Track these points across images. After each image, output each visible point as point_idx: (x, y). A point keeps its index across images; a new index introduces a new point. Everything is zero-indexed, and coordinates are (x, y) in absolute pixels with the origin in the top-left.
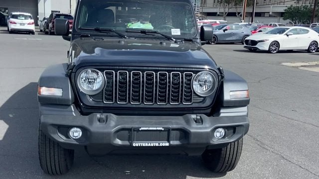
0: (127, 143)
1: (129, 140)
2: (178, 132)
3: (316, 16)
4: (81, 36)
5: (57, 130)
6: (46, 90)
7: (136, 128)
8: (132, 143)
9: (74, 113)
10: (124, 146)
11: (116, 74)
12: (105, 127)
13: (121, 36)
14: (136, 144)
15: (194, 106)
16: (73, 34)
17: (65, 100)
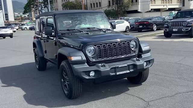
0: (114, 74)
2: (132, 66)
3: (119, 14)
4: (62, 34)
5: (85, 74)
6: (74, 58)
7: (117, 67)
8: (116, 74)
9: (88, 66)
10: (113, 75)
11: (101, 46)
12: (106, 68)
13: (81, 32)
14: (118, 73)
15: (132, 55)
16: (57, 34)
17: (84, 61)
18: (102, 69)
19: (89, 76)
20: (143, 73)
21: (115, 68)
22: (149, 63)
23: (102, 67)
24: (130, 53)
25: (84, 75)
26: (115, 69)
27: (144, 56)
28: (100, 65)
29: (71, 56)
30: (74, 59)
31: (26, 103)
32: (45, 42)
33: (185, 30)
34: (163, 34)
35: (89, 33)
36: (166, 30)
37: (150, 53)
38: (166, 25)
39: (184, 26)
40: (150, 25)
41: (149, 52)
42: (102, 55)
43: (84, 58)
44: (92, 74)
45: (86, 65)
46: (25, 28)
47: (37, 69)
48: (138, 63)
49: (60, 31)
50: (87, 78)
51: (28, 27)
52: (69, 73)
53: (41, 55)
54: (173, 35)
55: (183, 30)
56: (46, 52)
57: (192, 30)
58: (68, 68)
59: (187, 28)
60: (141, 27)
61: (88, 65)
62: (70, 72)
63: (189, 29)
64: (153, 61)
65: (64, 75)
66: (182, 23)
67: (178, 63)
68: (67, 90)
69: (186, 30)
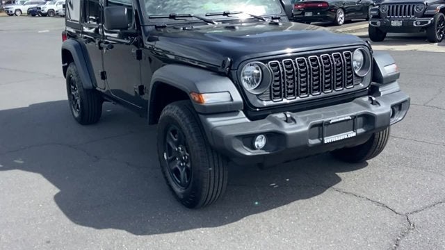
0: (317, 141)
1: (319, 138)
2: (362, 118)
4: (156, 27)
5: (241, 142)
6: (208, 97)
7: (326, 122)
8: (323, 141)
9: (247, 120)
10: (316, 146)
11: (281, 64)
12: (297, 127)
13: (206, 22)
14: (327, 140)
15: (356, 88)
16: (144, 26)
17: (237, 105)
18: (288, 129)
19: (253, 148)
20: (376, 136)
21: (320, 125)
22: (398, 108)
23: (286, 121)
24: (352, 83)
25: (239, 146)
26: (321, 129)
27: (383, 90)
28: (281, 116)
29: (201, 92)
30: (209, 99)
31: (67, 221)
32: (101, 48)
33: (419, 23)
34: (367, 33)
35: (237, 28)
36: (375, 23)
37: (399, 83)
38: (375, 12)
39: (417, 15)
40: (330, 10)
41: (395, 81)
42: (284, 87)
43: (238, 98)
44: (260, 142)
45: (242, 118)
46: (16, 10)
47: (76, 119)
48: (377, 111)
49: (150, 20)
50: (249, 153)
51: (25, 9)
52: (192, 139)
53: (87, 84)
54: (388, 34)
55: (415, 25)
56: (103, 76)
57: (434, 23)
58: (190, 126)
59: (424, 19)
60: (309, 14)
61: (247, 116)
62: (197, 137)
63: (430, 22)
64: (407, 103)
65: (171, 144)
66: (414, 6)
67: (428, 104)
68: (180, 184)
69: (422, 23)
